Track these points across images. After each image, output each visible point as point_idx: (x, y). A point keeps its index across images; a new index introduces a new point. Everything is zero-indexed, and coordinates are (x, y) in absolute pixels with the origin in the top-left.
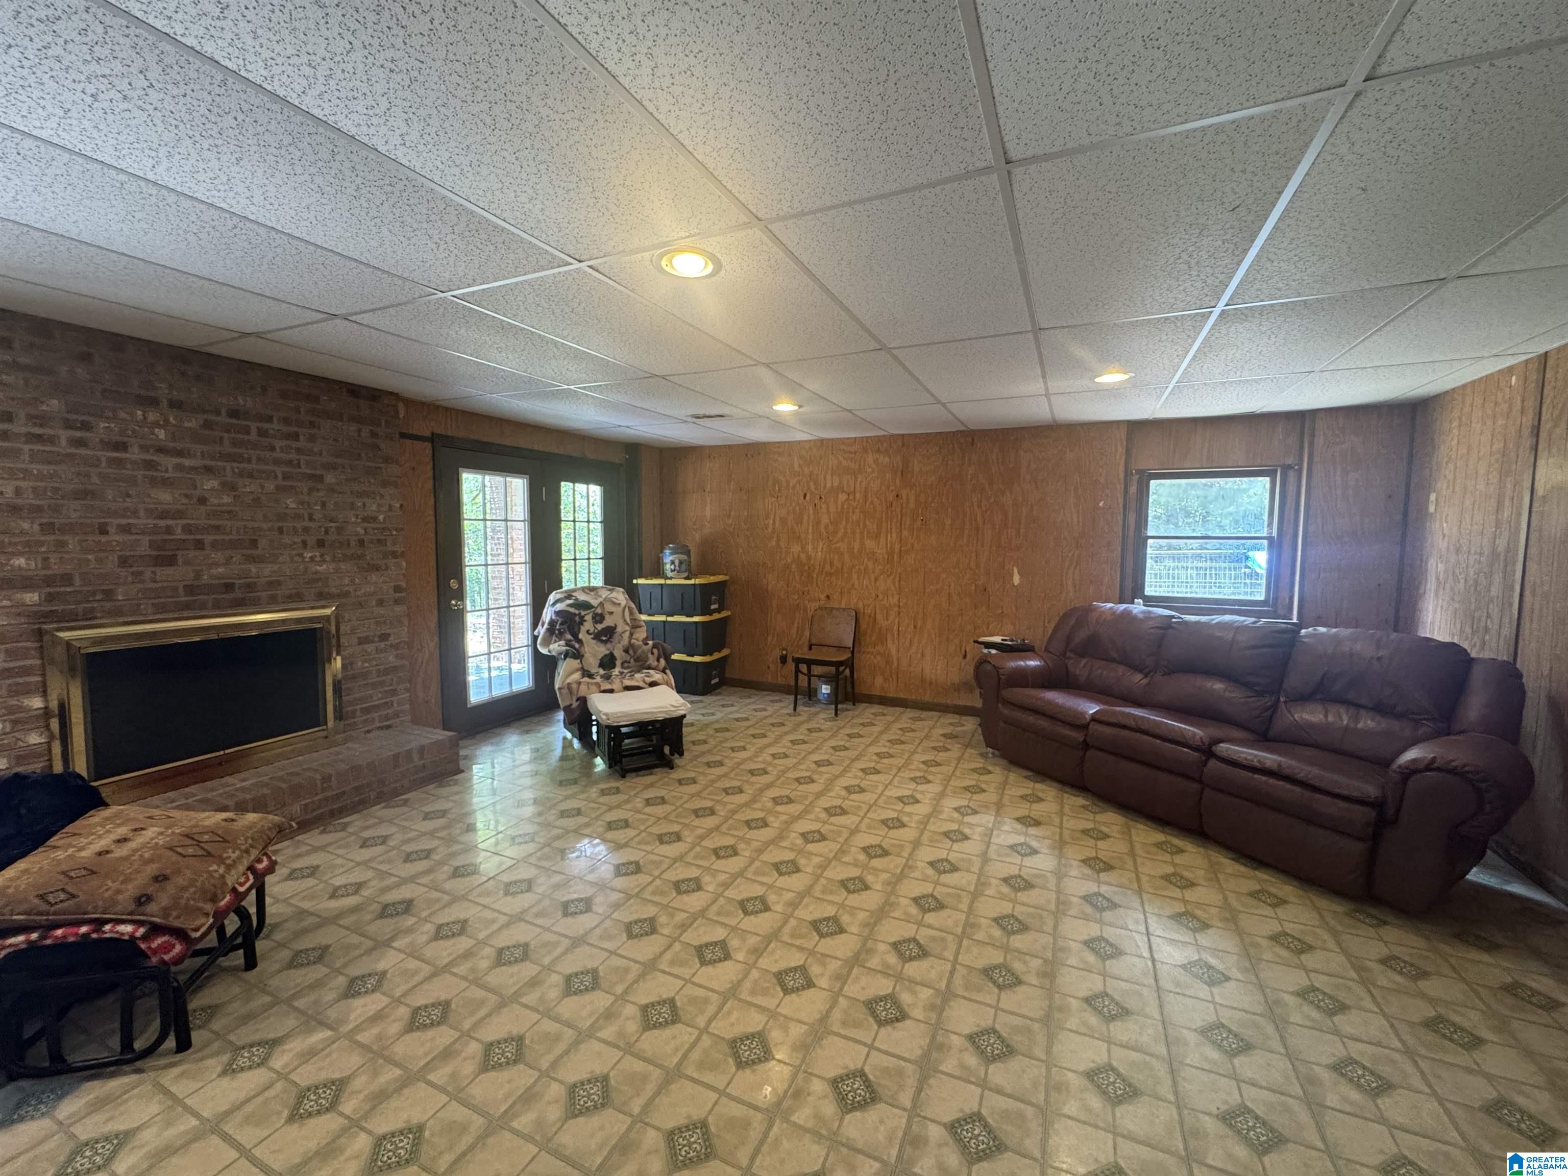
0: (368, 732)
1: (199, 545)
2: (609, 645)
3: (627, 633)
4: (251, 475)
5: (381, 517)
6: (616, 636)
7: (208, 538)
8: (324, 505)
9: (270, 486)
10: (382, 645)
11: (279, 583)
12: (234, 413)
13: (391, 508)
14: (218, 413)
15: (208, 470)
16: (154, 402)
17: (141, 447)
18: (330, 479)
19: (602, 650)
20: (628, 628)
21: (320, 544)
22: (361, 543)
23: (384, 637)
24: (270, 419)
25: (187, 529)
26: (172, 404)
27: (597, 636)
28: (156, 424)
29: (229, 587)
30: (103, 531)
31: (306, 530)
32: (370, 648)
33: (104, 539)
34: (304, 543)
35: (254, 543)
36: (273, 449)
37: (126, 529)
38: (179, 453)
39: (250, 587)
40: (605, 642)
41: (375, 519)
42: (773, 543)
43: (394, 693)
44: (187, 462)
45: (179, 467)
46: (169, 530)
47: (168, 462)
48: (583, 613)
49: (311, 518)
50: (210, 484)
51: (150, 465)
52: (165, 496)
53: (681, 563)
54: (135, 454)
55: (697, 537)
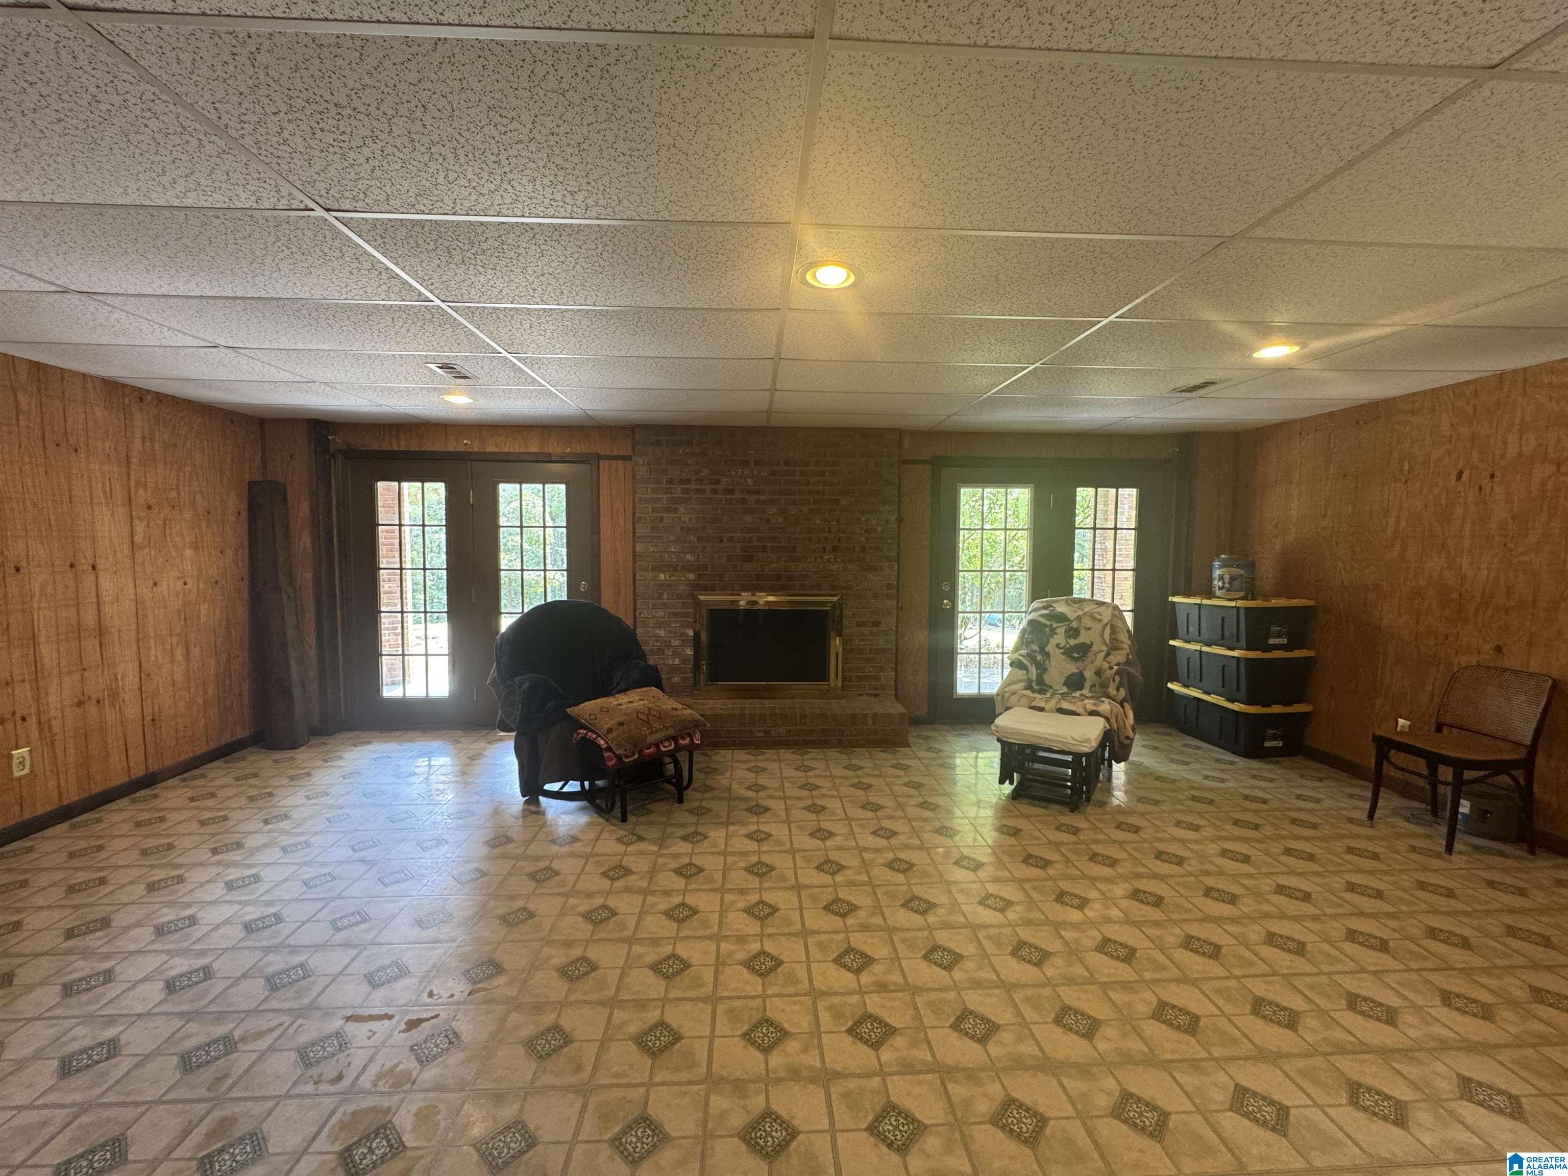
0: (861, 695)
1: (765, 549)
2: (1079, 664)
3: (1103, 654)
4: (795, 504)
5: (880, 529)
6: (1090, 656)
7: (769, 545)
8: (838, 520)
9: (805, 509)
10: (875, 630)
11: (807, 576)
12: (787, 463)
13: (888, 521)
14: (779, 464)
15: (772, 502)
16: (746, 463)
17: (742, 491)
18: (844, 502)
19: (1071, 668)
20: (1104, 648)
21: (835, 549)
22: (863, 549)
23: (877, 624)
24: (807, 464)
25: (759, 540)
26: (757, 463)
27: (1068, 652)
28: (748, 476)
29: (779, 577)
30: (721, 541)
31: (826, 539)
32: (866, 630)
33: (721, 545)
34: (824, 548)
35: (794, 549)
36: (808, 484)
37: (731, 540)
38: (757, 492)
39: (790, 578)
40: (1076, 660)
41: (874, 530)
42: (1395, 553)
43: (882, 669)
44: (761, 498)
45: (758, 501)
46: (750, 540)
47: (752, 498)
48: (1055, 625)
49: (829, 531)
50: (773, 510)
51: (744, 501)
52: (749, 519)
53: (1233, 579)
54: (737, 495)
55: (1278, 544)
